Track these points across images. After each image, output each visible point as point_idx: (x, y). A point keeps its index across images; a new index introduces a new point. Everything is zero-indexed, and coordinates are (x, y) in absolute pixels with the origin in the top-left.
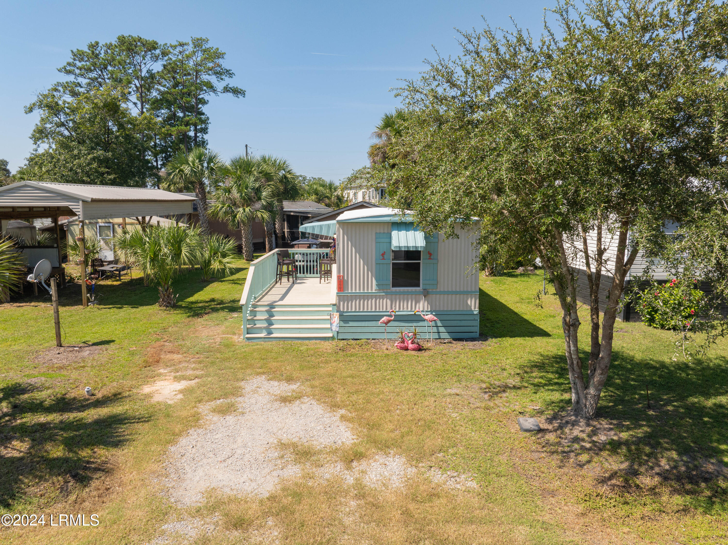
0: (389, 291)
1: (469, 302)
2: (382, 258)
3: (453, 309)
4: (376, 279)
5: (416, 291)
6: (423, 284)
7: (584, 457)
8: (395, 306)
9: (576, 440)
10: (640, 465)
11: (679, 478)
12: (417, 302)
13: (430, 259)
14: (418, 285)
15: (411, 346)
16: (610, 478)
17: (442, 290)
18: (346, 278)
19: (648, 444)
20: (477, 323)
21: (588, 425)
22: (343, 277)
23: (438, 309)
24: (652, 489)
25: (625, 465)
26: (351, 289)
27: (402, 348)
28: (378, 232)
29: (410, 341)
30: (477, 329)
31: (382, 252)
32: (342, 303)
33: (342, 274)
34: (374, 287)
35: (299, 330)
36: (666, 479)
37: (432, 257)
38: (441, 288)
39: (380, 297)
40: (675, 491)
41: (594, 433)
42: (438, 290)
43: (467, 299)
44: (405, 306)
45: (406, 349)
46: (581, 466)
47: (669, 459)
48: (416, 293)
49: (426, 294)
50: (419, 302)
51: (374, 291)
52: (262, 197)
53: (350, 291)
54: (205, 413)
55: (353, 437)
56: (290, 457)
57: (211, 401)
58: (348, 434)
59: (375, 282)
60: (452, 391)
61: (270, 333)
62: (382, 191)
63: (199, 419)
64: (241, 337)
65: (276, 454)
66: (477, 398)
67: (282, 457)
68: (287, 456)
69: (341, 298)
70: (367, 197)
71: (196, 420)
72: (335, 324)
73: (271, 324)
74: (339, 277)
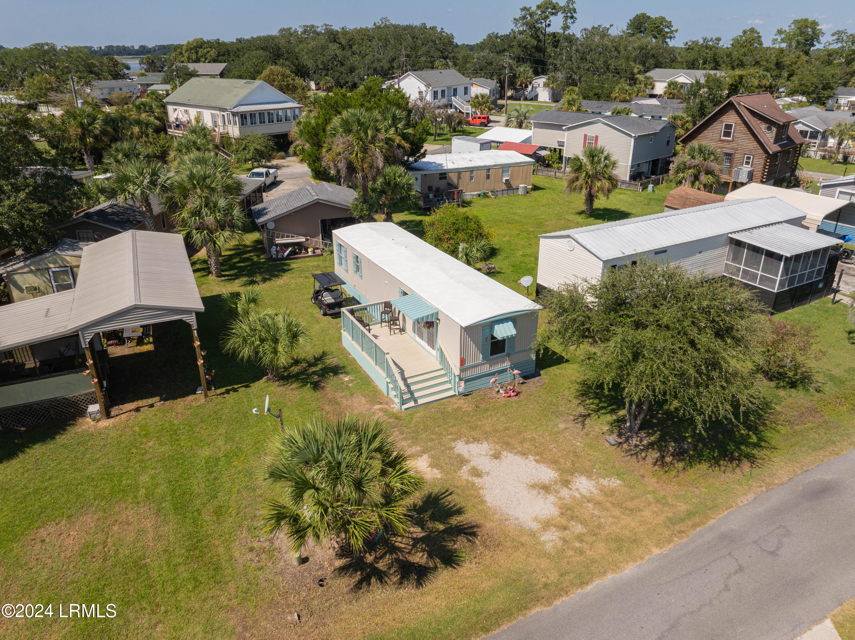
0: (488, 359)
2: (486, 341)
3: (523, 361)
4: (482, 354)
6: (507, 350)
7: (643, 454)
8: (492, 367)
9: (636, 446)
10: (664, 452)
11: (678, 455)
12: (503, 361)
14: (504, 352)
16: (656, 462)
17: (516, 352)
18: (465, 358)
19: (662, 441)
20: (534, 365)
21: (638, 437)
22: (463, 357)
23: (514, 363)
24: (671, 463)
25: (658, 455)
30: (534, 368)
31: (486, 337)
32: (462, 373)
34: (481, 359)
35: (433, 394)
36: (674, 456)
38: (516, 350)
39: (485, 364)
40: (678, 461)
41: (641, 441)
43: (530, 354)
44: (497, 366)
45: (510, 396)
46: (644, 459)
47: (672, 446)
48: (503, 356)
49: (508, 355)
50: (505, 362)
51: (480, 361)
53: (467, 365)
54: (470, 479)
55: (553, 472)
56: (542, 492)
57: (460, 469)
58: (549, 471)
59: (481, 356)
60: (562, 426)
61: (416, 401)
62: (242, 115)
63: (474, 484)
64: (392, 406)
65: (535, 492)
66: (577, 428)
67: (539, 493)
68: (540, 491)
69: (461, 370)
70: (220, 122)
71: (473, 485)
72: (461, 388)
73: (411, 393)
74: (461, 358)
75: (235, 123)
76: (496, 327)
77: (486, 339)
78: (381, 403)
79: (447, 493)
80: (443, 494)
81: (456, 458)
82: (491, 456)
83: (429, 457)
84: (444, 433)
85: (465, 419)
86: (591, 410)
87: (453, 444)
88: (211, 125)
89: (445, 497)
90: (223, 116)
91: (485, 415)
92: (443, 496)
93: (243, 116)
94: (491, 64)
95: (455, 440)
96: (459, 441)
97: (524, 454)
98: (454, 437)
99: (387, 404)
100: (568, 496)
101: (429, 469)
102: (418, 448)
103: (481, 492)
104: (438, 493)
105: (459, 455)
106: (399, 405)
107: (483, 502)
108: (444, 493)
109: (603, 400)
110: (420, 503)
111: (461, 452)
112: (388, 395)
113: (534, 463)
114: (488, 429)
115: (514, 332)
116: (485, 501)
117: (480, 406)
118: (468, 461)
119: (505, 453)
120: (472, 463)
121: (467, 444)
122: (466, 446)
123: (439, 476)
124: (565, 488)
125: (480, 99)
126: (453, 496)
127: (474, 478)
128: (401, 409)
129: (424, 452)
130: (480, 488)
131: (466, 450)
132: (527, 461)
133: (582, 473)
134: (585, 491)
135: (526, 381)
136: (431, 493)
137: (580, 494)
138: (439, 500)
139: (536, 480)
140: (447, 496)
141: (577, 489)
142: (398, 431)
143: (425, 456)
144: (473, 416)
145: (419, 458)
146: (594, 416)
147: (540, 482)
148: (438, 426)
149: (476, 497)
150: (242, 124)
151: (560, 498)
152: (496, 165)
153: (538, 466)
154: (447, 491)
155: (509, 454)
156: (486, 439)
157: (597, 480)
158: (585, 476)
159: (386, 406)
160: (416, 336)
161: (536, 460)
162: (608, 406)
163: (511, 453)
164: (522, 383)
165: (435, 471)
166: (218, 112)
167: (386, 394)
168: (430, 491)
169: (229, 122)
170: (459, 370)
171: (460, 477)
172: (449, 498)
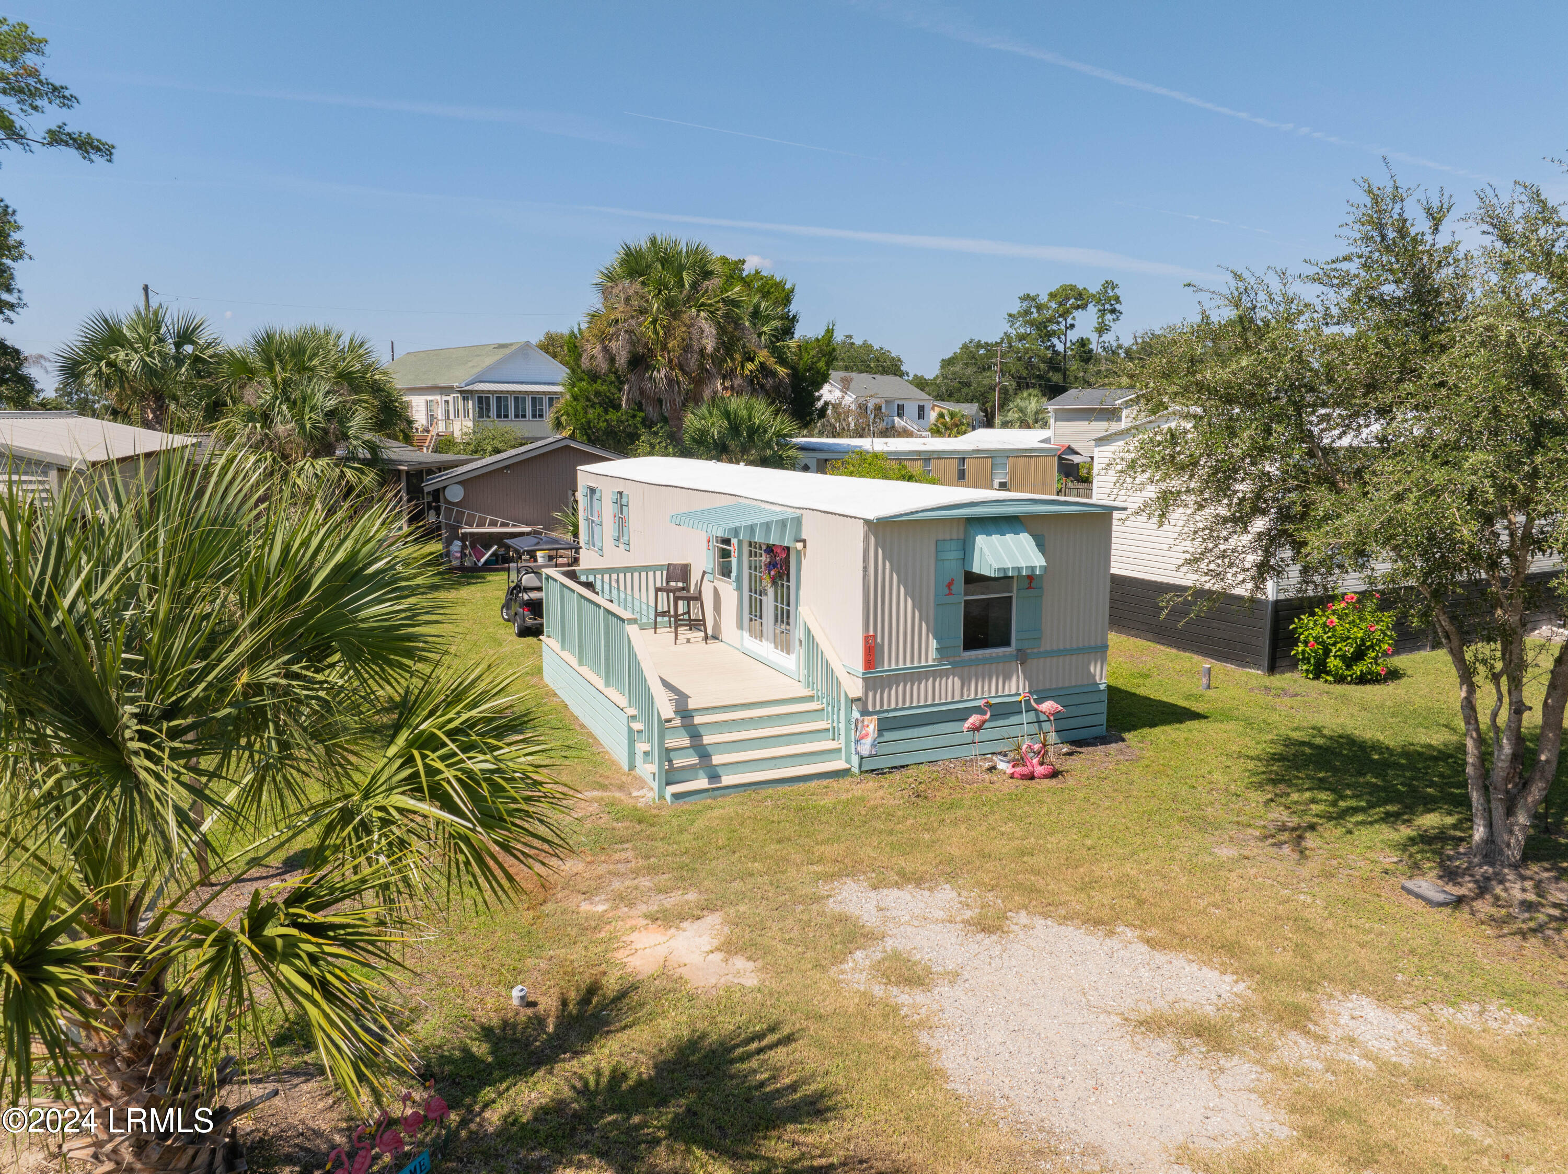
0: (957, 659)
1: (1092, 670)
2: (947, 591)
3: (1067, 685)
4: (935, 637)
5: (1004, 656)
6: (1017, 640)
8: (969, 690)
12: (1007, 677)
13: (1030, 588)
14: (1007, 643)
15: (1040, 770)
17: (1048, 649)
18: (879, 640)
20: (1104, 707)
22: (875, 637)
23: (1041, 688)
26: (889, 664)
27: (1024, 777)
28: (940, 537)
29: (1035, 761)
30: (1103, 719)
31: (948, 580)
32: (870, 694)
33: (871, 633)
34: (933, 654)
35: (774, 762)
37: (1033, 585)
38: (1046, 645)
39: (945, 674)
42: (1042, 650)
43: (1089, 664)
44: (986, 688)
45: (1031, 777)
48: (1005, 659)
49: (1022, 657)
50: (1010, 679)
51: (930, 663)
52: (351, 432)
53: (886, 668)
54: (878, 991)
55: (1229, 978)
56: (1198, 1047)
57: (838, 960)
58: (1211, 975)
59: (933, 644)
60: (1226, 852)
61: (714, 777)
62: (480, 400)
63: (896, 1009)
64: (635, 794)
65: (1164, 1045)
66: (1281, 859)
67: (1183, 1050)
68: (1187, 1043)
69: (871, 683)
70: (440, 413)
71: (890, 1011)
72: (868, 741)
73: (704, 754)
74: (866, 638)
75: (466, 415)
76: (981, 540)
77: (950, 585)
78: (604, 787)
79: (771, 1038)
80: (751, 1039)
81: (829, 926)
82: (967, 922)
83: (725, 922)
84: (797, 858)
85: (879, 825)
86: (1317, 815)
87: (823, 888)
88: (425, 423)
89: (760, 1051)
90: (447, 402)
91: (948, 817)
92: (754, 1046)
93: (483, 402)
94: (968, 385)
95: (830, 877)
96: (849, 881)
97: (1098, 922)
98: (830, 868)
99: (621, 787)
100: (1319, 1065)
101: (718, 957)
102: (692, 896)
103: (924, 1037)
104: (733, 1035)
105: (841, 919)
106: (655, 785)
107: (932, 1075)
108: (760, 1036)
109: (1348, 792)
110: (645, 1070)
111: (851, 909)
112: (632, 767)
113: (1145, 948)
114: (956, 852)
115: (1037, 560)
116: (941, 1073)
117: (929, 794)
118: (871, 937)
119: (1023, 917)
120: (890, 944)
121: (875, 888)
122: (873, 894)
123: (751, 981)
124: (1293, 1035)
125: (948, 419)
126: (801, 1051)
127: (895, 990)
128: (662, 796)
129: (708, 907)
130: (919, 1025)
131: (871, 907)
132: (1113, 943)
133: (1352, 986)
134: (1388, 1046)
135: (1079, 749)
136: (704, 1036)
137: (1366, 1056)
138: (732, 1062)
139: (1161, 1003)
140: (771, 1047)
141: (1352, 1041)
142: (635, 848)
143: (713, 920)
144: (905, 818)
145: (685, 925)
146: (1332, 831)
147: (1180, 1007)
148: (779, 841)
149: (898, 1053)
150: (481, 416)
151: (1283, 1071)
152: (978, 451)
153: (1160, 957)
154: (772, 1029)
155: (1039, 922)
156: (951, 877)
157: (1424, 1010)
158: (1365, 992)
159: (618, 795)
160: (746, 635)
161: (1148, 941)
162: (1371, 806)
163: (1045, 916)
164: (1070, 754)
165: (740, 963)
166: (438, 397)
167: (626, 768)
168: (701, 1026)
169: (457, 413)
170: (860, 683)
171: (836, 982)
172: (779, 1056)
